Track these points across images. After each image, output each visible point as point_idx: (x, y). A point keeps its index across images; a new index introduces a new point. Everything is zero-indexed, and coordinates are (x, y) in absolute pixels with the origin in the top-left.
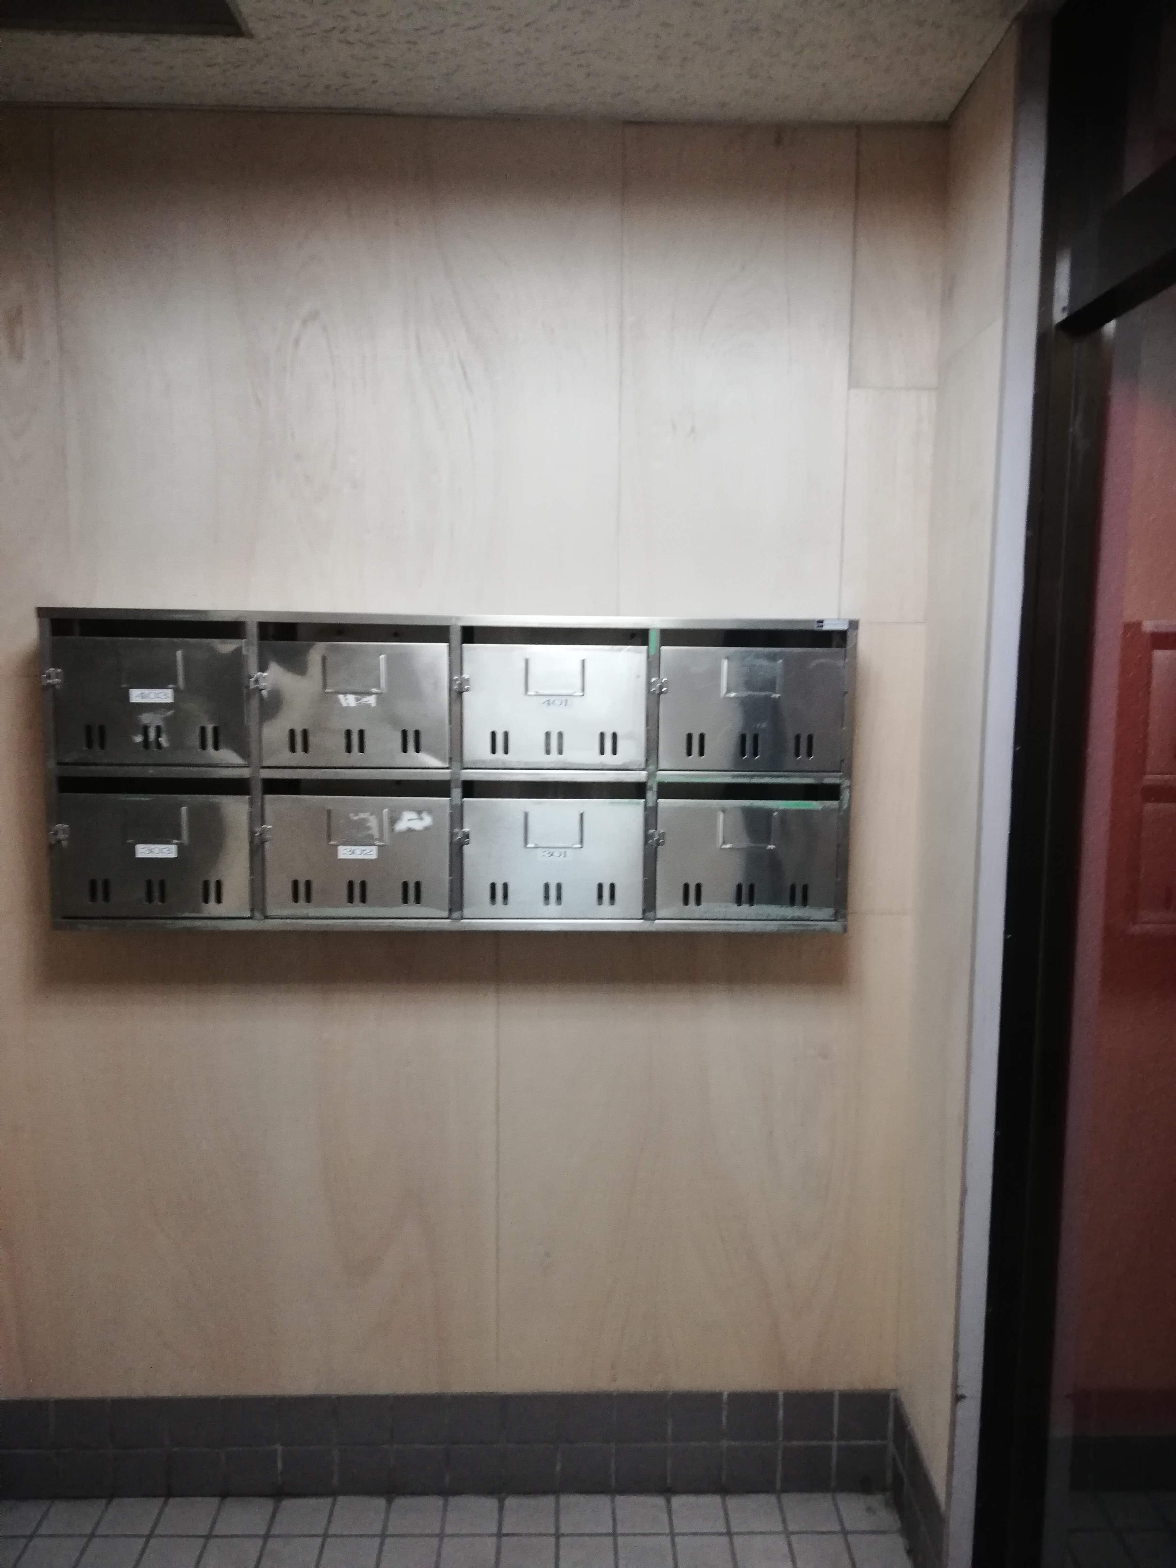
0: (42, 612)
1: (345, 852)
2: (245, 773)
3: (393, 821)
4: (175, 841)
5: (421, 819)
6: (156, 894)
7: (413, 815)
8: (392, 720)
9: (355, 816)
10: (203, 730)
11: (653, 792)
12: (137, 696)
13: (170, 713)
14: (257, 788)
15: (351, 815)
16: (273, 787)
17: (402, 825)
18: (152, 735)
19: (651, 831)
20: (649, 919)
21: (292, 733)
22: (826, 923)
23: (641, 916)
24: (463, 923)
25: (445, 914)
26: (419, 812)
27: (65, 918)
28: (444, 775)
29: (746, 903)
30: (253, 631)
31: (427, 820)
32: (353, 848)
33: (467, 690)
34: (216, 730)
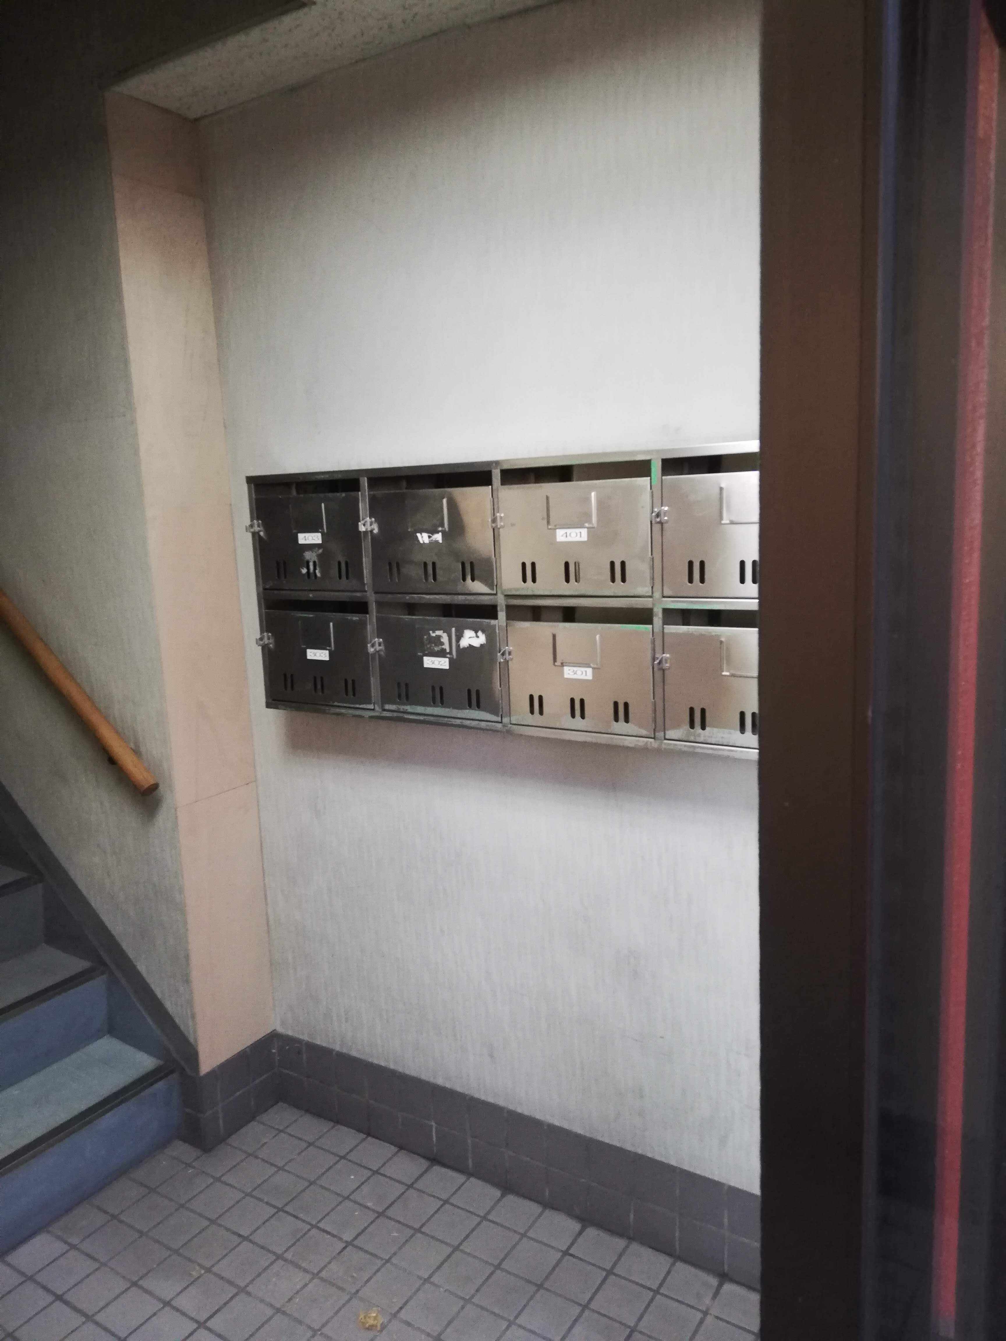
0: (251, 480)
1: (428, 662)
2: (364, 597)
3: (459, 638)
4: (328, 648)
6: (319, 686)
7: (472, 634)
8: (456, 554)
9: (432, 633)
10: (339, 563)
11: (659, 618)
12: (302, 538)
13: (321, 551)
14: (372, 609)
17: (464, 643)
18: (311, 567)
19: (658, 655)
20: (658, 739)
21: (390, 565)
23: (652, 736)
24: (511, 727)
25: (498, 719)
26: (477, 631)
27: (274, 700)
28: (491, 600)
29: (749, 731)
30: (364, 485)
31: (483, 638)
32: (433, 659)
33: (502, 526)
34: (346, 564)
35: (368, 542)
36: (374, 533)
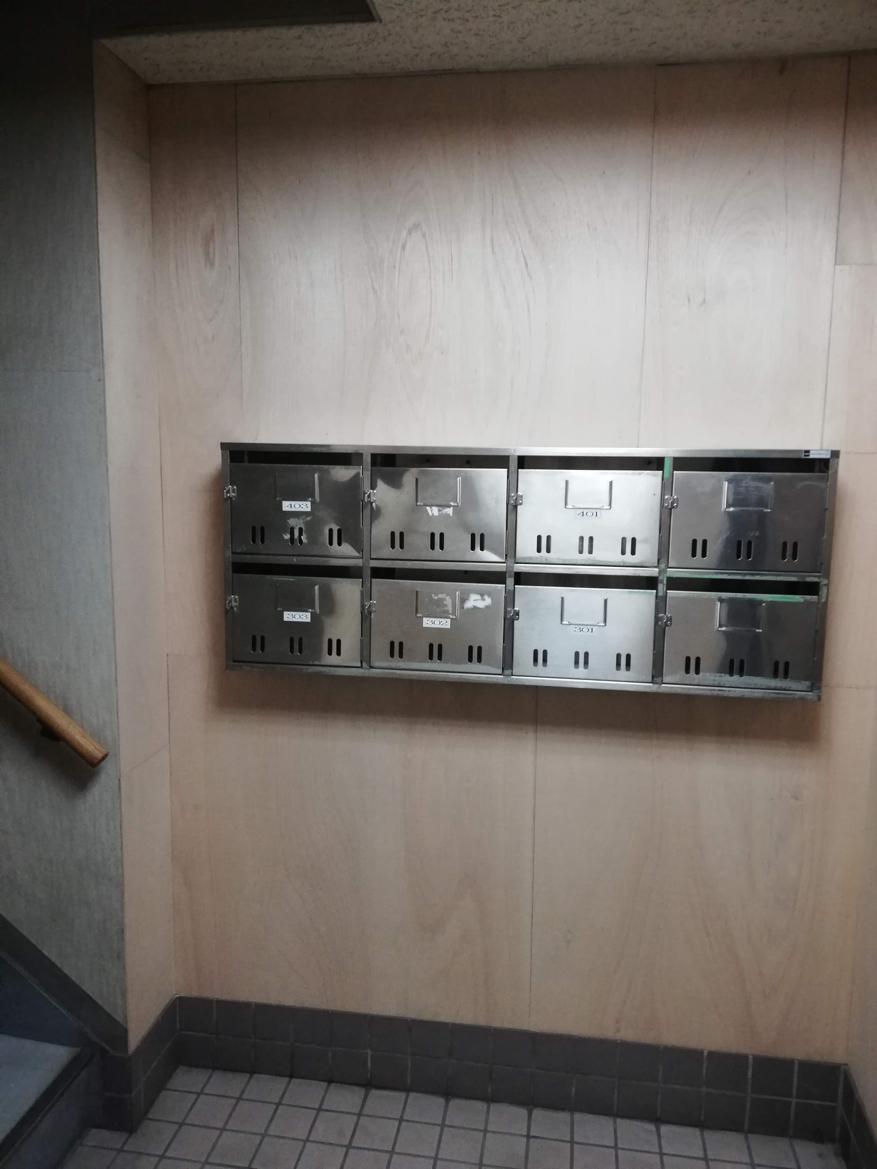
0: (224, 446)
1: (427, 623)
2: (359, 562)
3: (463, 601)
4: (310, 610)
5: (483, 600)
6: (296, 647)
7: (478, 597)
8: (464, 525)
9: (435, 596)
10: (331, 531)
11: (664, 585)
12: (287, 506)
14: (368, 573)
15: (433, 595)
16: (379, 573)
17: (469, 604)
18: (296, 534)
19: (661, 615)
20: (657, 683)
21: (393, 534)
22: (803, 693)
23: (651, 681)
24: (513, 678)
25: (500, 672)
26: (482, 595)
27: (234, 661)
28: (502, 567)
29: (736, 674)
30: (367, 459)
31: (488, 601)
32: (434, 619)
33: (521, 504)
34: (339, 531)
35: (367, 512)
36: (374, 505)
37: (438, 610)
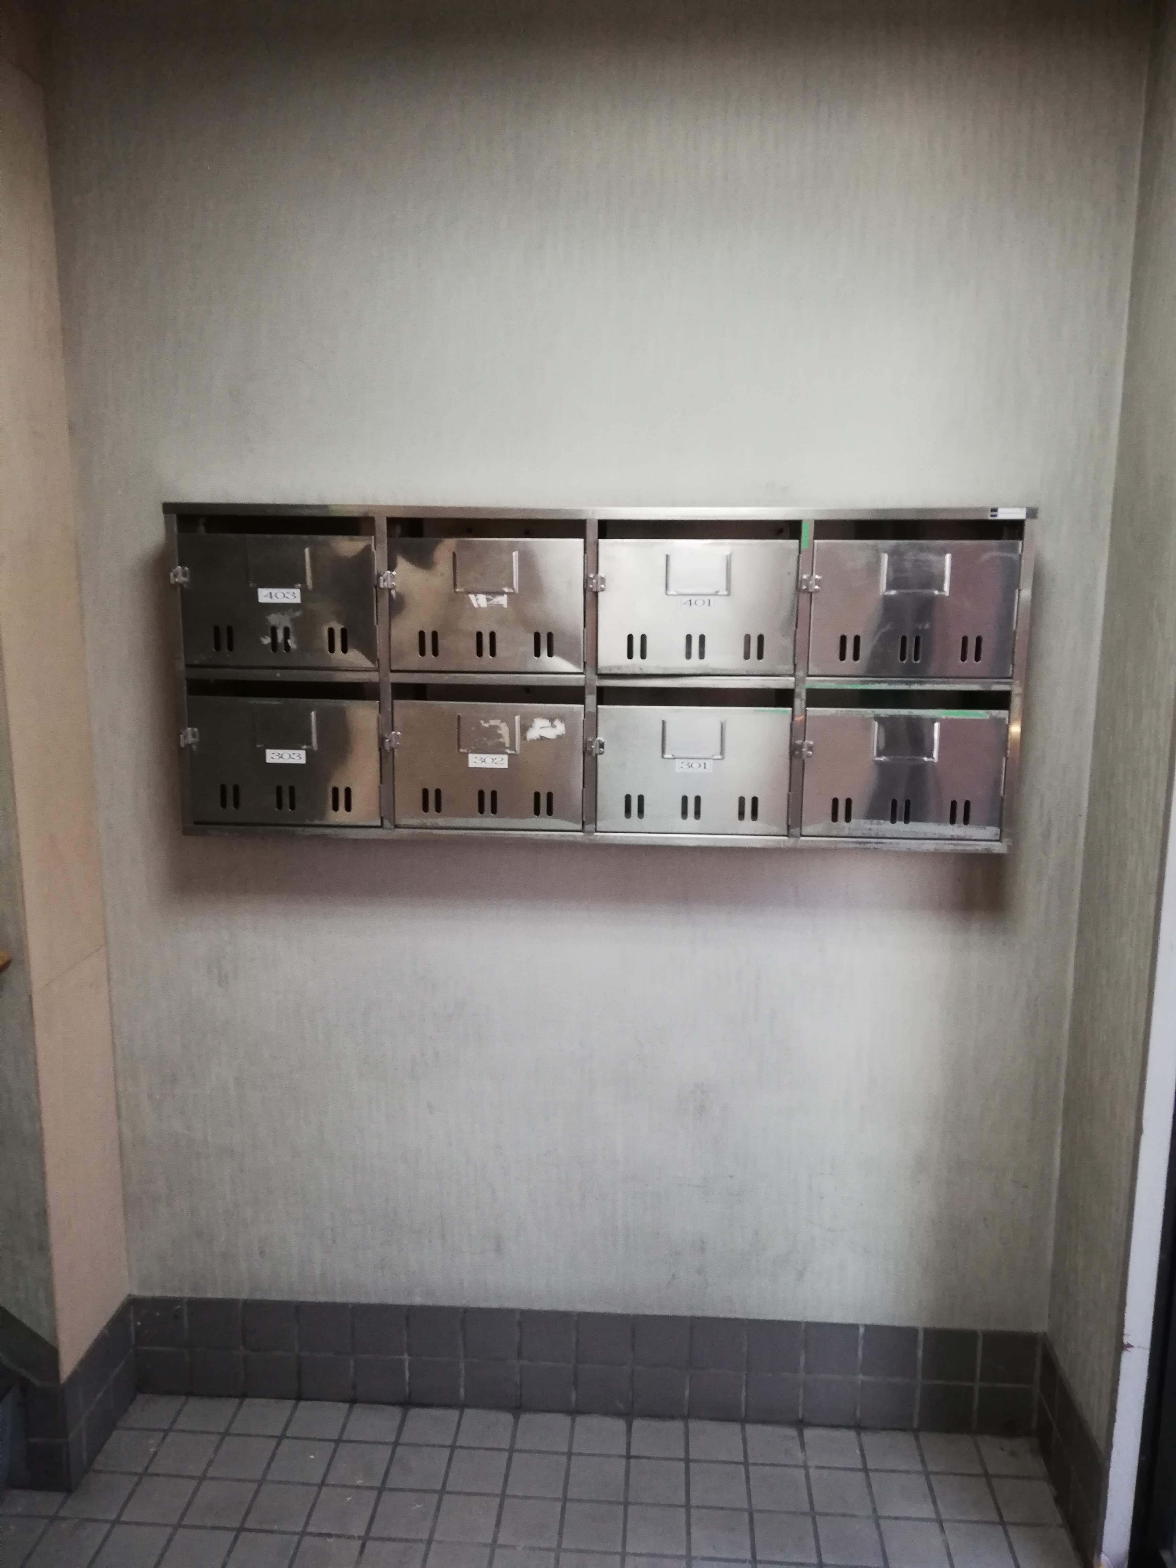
0: (169, 508)
1: (475, 761)
2: (374, 677)
3: (525, 729)
4: (305, 747)
5: (553, 726)
6: (286, 801)
7: (546, 723)
8: (524, 621)
9: (485, 723)
10: (331, 631)
11: (802, 699)
12: (265, 595)
14: (387, 692)
15: (482, 722)
16: (403, 691)
17: (533, 734)
18: (280, 636)
19: (799, 742)
20: (793, 836)
21: (422, 634)
22: (989, 843)
23: (786, 833)
24: (597, 836)
25: (579, 827)
26: (552, 720)
27: (197, 823)
28: (578, 680)
29: (900, 820)
30: (382, 526)
31: (560, 728)
32: (484, 756)
33: (603, 590)
34: (344, 632)
35: (384, 603)
36: (393, 592)
37: (489, 743)
